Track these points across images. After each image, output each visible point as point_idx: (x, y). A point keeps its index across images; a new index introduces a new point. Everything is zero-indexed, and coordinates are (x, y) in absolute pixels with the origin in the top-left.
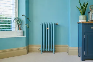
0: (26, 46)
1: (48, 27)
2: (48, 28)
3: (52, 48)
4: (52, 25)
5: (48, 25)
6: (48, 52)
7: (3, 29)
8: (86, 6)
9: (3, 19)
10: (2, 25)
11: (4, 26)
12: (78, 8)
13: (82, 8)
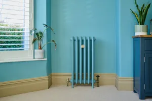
0: (47, 75)
1: (82, 44)
2: (84, 46)
3: (91, 79)
4: (91, 41)
5: (83, 41)
6: (83, 84)
7: (10, 47)
8: (147, 10)
9: (9, 31)
10: (7, 40)
11: (11, 42)
12: (133, 12)
13: (141, 13)
